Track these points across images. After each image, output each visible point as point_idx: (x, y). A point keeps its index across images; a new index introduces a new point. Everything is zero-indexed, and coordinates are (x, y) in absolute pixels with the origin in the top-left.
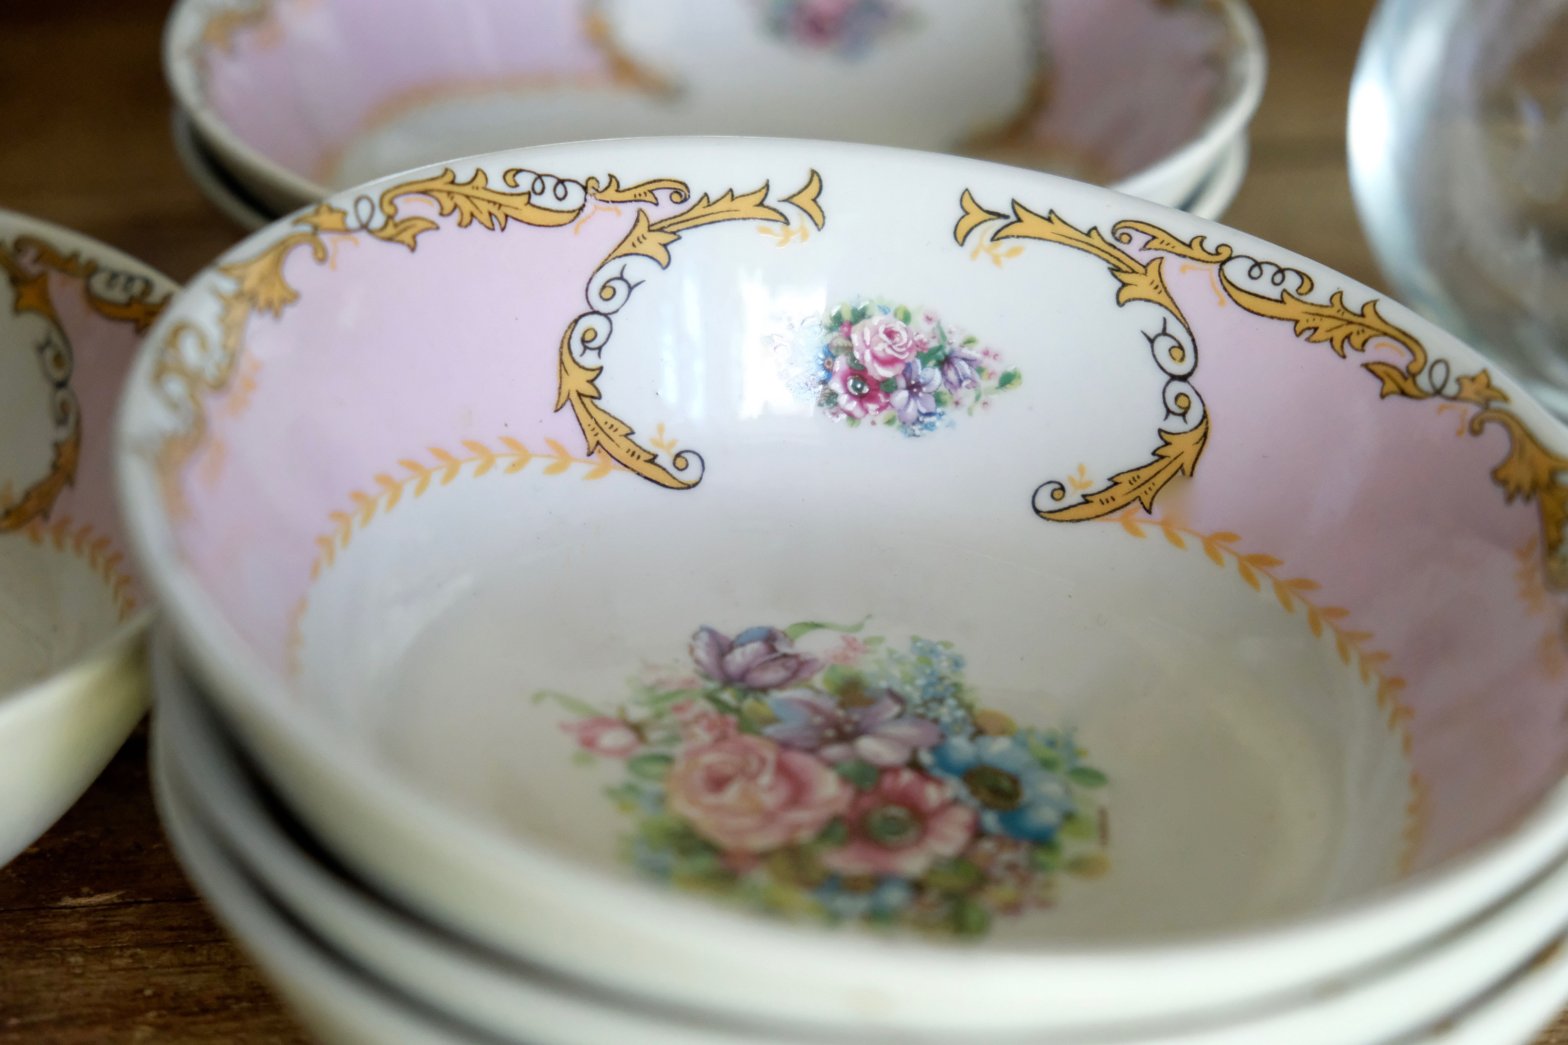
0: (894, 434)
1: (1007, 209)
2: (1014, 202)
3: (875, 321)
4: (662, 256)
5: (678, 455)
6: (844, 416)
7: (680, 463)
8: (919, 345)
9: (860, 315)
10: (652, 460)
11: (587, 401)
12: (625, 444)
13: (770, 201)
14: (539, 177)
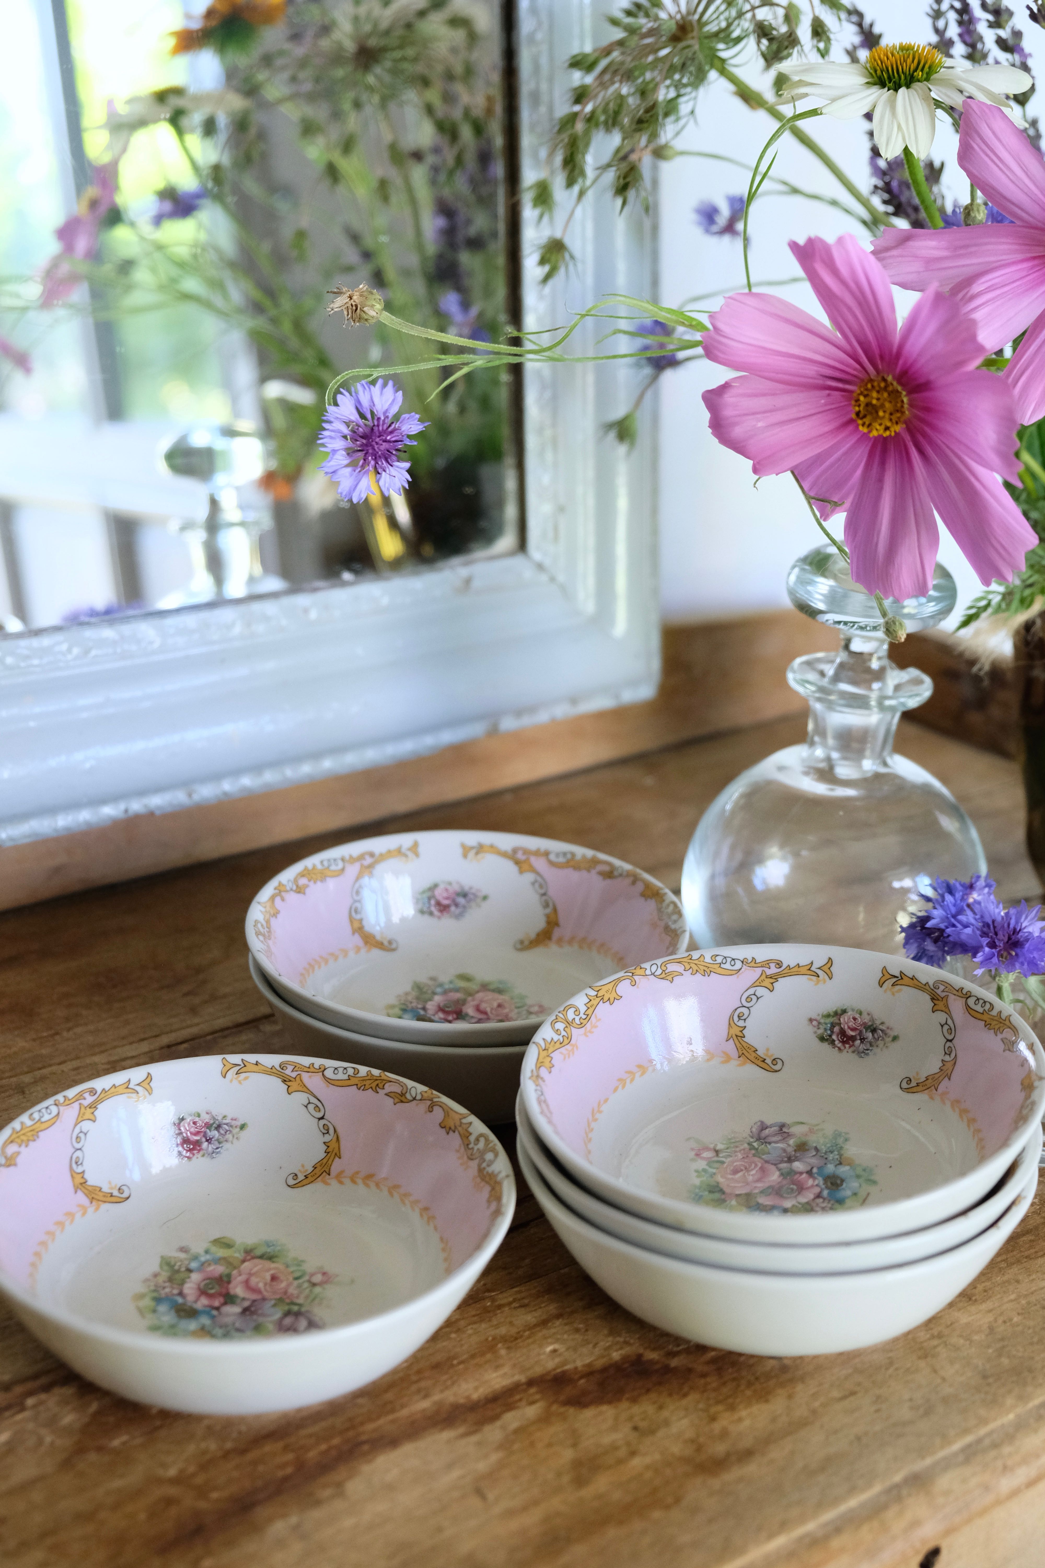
0: (854, 1057)
1: (898, 974)
2: (901, 972)
3: (849, 1014)
4: (770, 987)
5: (774, 1060)
6: (837, 1049)
7: (774, 1062)
8: (865, 1024)
9: (844, 1011)
10: (764, 1061)
11: (739, 1038)
12: (754, 1054)
13: (813, 968)
14: (725, 957)
